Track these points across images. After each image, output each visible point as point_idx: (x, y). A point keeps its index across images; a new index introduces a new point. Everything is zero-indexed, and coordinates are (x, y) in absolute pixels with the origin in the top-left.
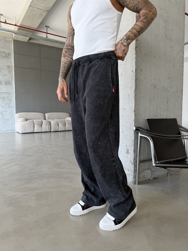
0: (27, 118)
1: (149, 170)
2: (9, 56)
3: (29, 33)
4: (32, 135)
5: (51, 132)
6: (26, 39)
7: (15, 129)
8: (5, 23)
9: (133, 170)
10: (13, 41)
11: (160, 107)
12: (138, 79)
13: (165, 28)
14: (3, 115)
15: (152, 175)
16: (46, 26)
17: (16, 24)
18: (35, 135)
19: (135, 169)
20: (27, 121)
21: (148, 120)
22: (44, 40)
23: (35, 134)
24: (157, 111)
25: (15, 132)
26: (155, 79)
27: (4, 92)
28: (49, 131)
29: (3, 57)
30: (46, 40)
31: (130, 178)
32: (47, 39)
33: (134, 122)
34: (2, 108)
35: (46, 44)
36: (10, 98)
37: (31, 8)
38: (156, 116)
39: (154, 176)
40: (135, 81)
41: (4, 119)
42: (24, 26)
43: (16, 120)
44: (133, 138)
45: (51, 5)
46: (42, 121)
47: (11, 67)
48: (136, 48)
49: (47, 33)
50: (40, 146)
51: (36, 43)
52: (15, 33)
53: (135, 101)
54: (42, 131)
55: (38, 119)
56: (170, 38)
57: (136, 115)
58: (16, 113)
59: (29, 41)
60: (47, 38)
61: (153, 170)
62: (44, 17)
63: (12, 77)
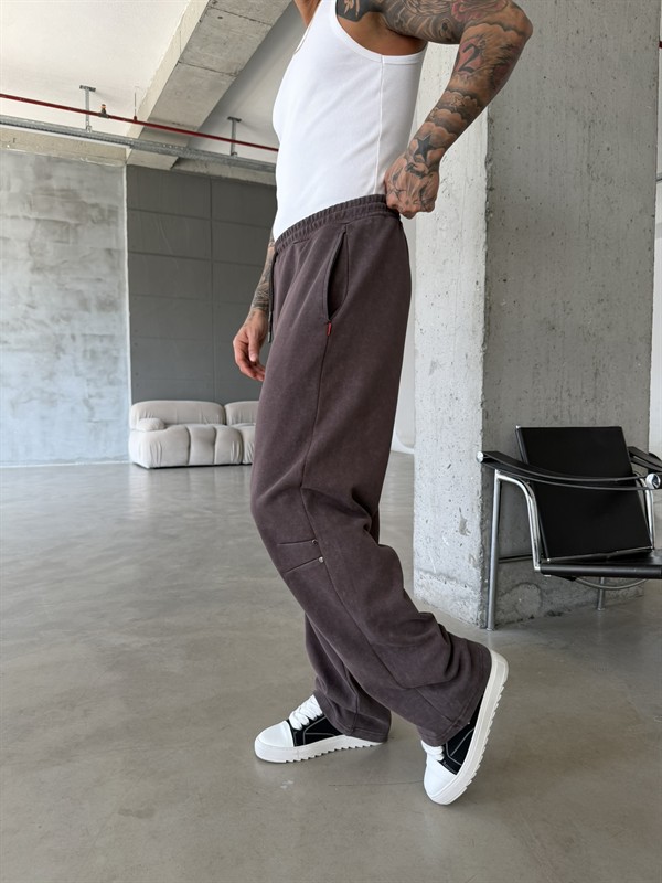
0: (168, 419)
1: (533, 587)
2: (113, 219)
3: (177, 143)
4: (181, 473)
5: (241, 464)
6: (167, 162)
7: (127, 455)
8: (103, 114)
9: (480, 584)
10: (125, 170)
11: (569, 390)
12: (494, 307)
13: (586, 146)
14: (91, 408)
15: (541, 604)
16: (230, 118)
17: (135, 118)
18: (193, 474)
19: (483, 580)
20: (166, 428)
21: (523, 430)
22: (224, 163)
23: (190, 470)
24: (559, 402)
25: (127, 465)
26: (552, 305)
27: (95, 336)
28: (236, 462)
29: (93, 221)
30: (229, 164)
31: (470, 608)
32: (232, 161)
33: (480, 438)
34: (88, 385)
35: (230, 176)
36: (114, 353)
37: (183, 67)
38: (556, 418)
39: (549, 608)
40: (485, 312)
41: (94, 420)
42: (160, 121)
43: (131, 426)
44: (479, 487)
45: (247, 57)
46: (215, 431)
47: (120, 252)
48: (488, 212)
49: (233, 141)
50: (208, 509)
51: (199, 173)
52: (131, 146)
53: (485, 374)
54: (216, 463)
55: (203, 422)
56: (602, 175)
57: (486, 416)
58: (133, 403)
59: (177, 167)
60: (234, 157)
61: (544, 587)
62: (223, 92)
63: (120, 286)
